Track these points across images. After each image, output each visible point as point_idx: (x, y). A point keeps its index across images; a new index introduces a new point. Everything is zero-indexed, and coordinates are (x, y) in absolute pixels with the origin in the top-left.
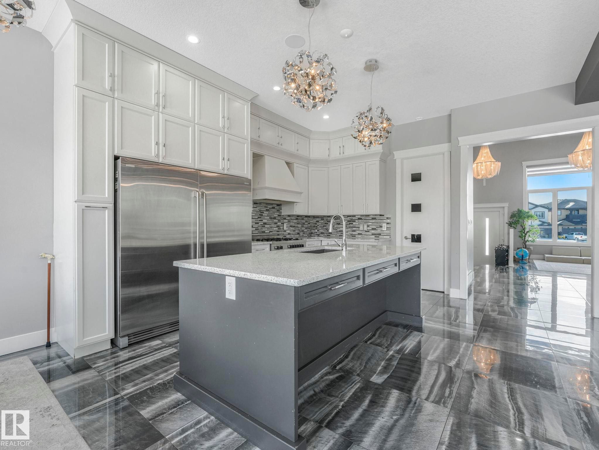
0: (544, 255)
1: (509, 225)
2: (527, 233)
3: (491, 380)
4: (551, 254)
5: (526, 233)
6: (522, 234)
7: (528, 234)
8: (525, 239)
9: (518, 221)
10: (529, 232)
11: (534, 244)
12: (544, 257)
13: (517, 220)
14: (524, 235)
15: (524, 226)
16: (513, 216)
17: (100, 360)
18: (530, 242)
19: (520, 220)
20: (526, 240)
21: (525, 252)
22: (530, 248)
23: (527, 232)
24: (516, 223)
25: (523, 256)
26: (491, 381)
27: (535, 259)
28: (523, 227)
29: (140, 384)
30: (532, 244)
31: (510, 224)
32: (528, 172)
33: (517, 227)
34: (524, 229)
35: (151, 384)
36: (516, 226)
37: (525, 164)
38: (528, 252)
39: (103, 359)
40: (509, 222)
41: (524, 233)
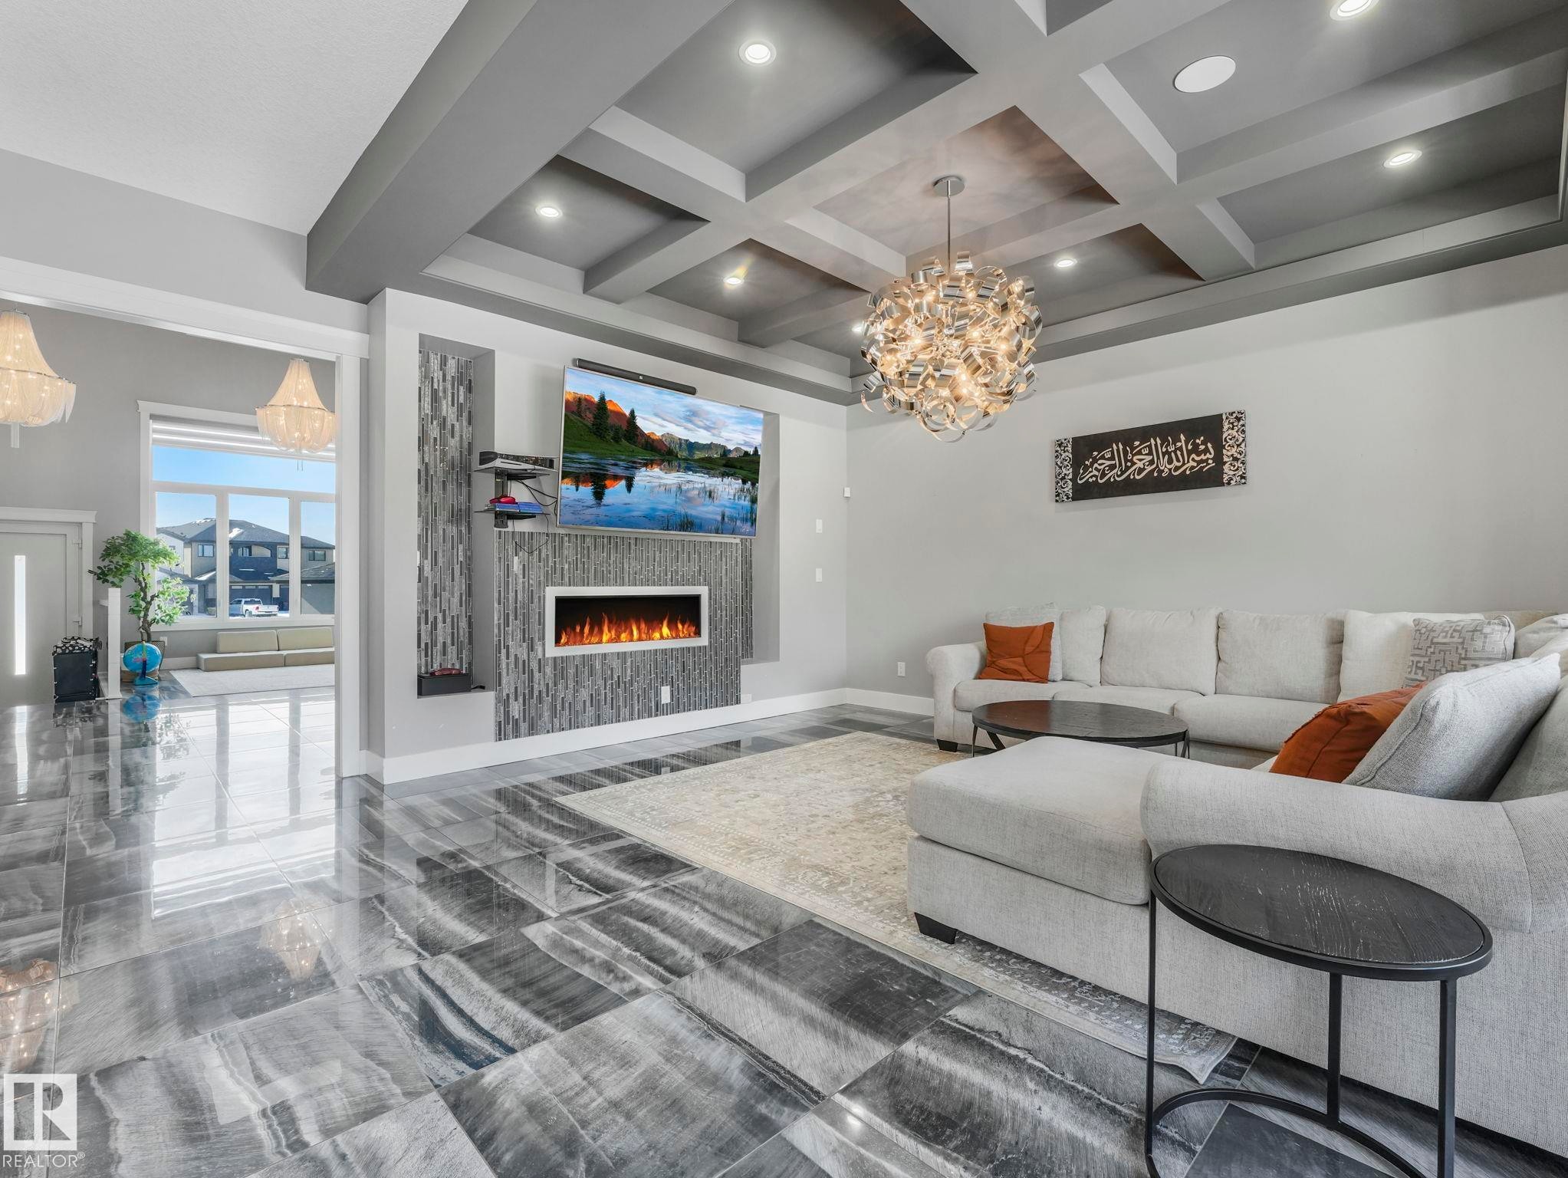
0: (197, 656)
1: (99, 578)
2: (152, 599)
3: (163, 1058)
4: (215, 652)
5: (149, 599)
6: (139, 602)
7: (156, 602)
8: (146, 615)
9: (127, 565)
10: (157, 596)
11: (173, 628)
12: (198, 660)
13: (125, 562)
14: (143, 604)
15: (144, 579)
16: (110, 550)
18: (161, 623)
19: (132, 563)
20: (149, 619)
21: (152, 652)
22: (162, 639)
23: (153, 597)
24: (121, 570)
25: (145, 663)
26: (162, 1061)
27: (175, 670)
28: (140, 584)
30: (167, 628)
31: (102, 576)
32: (155, 431)
33: (122, 584)
34: (144, 589)
36: (122, 580)
37: (146, 407)
38: (158, 651)
40: (99, 568)
41: (144, 599)
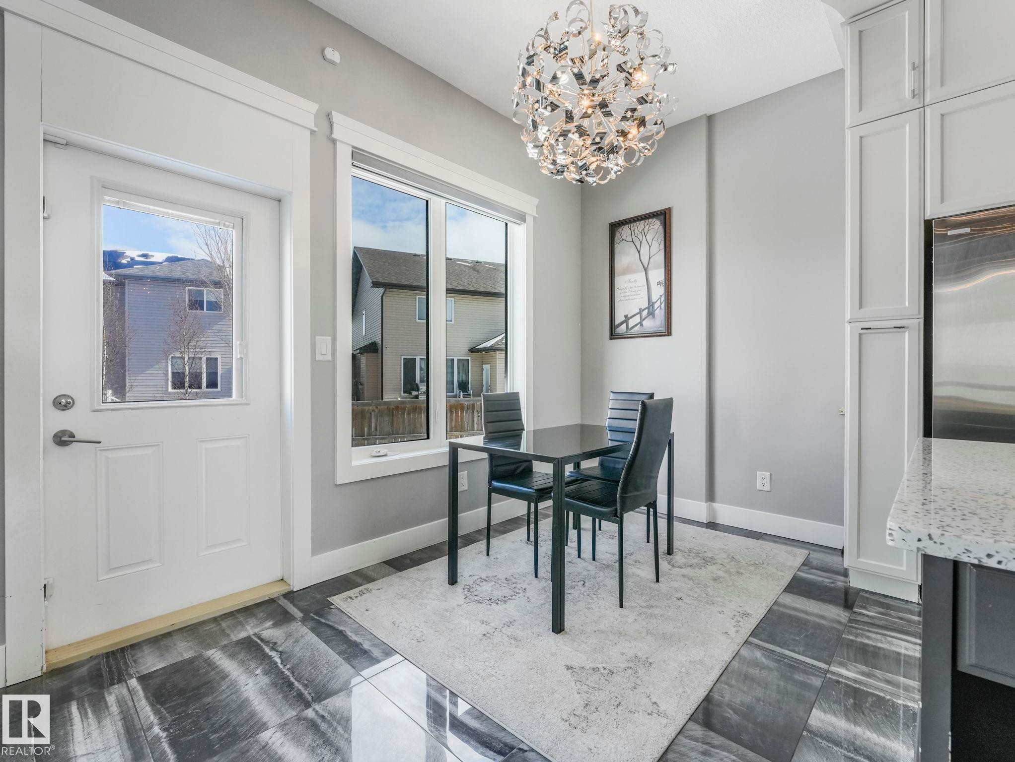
17: (875, 608)
29: (877, 679)
35: (891, 694)
39: (881, 610)
